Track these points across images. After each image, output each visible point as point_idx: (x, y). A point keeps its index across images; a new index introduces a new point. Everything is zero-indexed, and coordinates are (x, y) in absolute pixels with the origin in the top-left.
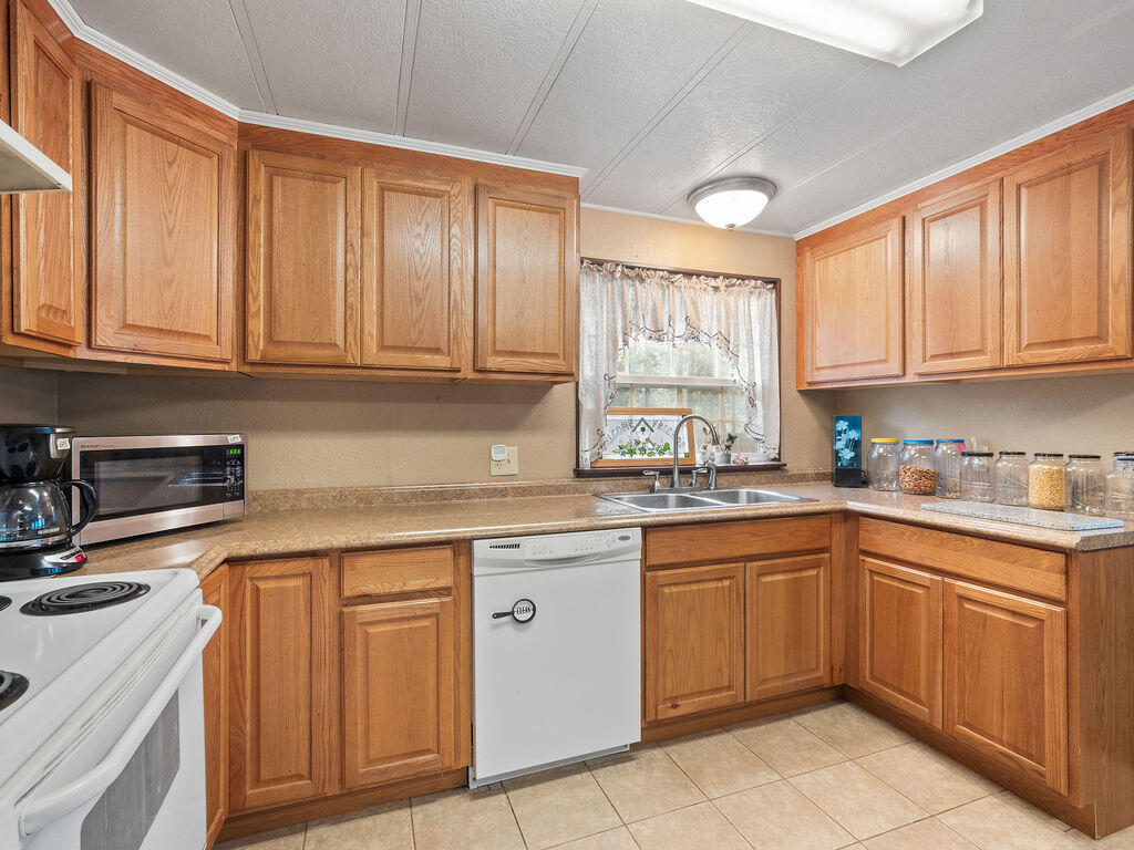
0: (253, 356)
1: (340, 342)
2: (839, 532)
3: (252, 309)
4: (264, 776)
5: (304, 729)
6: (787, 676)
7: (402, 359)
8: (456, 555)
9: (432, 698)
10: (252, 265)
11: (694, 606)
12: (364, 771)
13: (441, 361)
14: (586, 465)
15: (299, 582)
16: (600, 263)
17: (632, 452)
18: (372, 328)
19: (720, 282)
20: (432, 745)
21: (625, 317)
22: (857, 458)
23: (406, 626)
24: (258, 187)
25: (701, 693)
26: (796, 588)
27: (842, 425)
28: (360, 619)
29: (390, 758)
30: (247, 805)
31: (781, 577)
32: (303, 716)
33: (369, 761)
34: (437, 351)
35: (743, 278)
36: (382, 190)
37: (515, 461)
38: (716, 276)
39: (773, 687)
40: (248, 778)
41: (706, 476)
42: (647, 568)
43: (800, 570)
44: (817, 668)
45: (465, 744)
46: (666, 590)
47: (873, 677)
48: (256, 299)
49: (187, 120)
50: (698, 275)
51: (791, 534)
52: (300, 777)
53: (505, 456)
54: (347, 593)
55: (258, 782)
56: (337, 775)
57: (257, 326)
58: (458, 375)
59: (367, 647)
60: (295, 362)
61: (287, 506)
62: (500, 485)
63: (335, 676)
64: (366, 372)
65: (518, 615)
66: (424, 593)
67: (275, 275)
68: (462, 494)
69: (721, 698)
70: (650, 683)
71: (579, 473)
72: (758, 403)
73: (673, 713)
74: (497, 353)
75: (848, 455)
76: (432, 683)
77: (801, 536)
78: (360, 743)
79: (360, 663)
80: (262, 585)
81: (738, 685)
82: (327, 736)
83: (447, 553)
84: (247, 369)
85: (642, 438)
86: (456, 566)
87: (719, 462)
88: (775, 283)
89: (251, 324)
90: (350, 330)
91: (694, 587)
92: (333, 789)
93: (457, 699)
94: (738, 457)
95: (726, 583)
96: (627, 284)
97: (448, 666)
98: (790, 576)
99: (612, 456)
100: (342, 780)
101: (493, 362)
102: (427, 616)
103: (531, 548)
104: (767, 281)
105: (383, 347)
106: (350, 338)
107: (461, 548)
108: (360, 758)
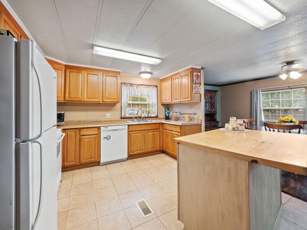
0: (66, 100)
1: (80, 98)
2: (161, 126)
3: (66, 93)
4: (68, 161)
5: (74, 154)
6: (152, 148)
7: (90, 100)
8: (98, 129)
9: (94, 150)
10: (66, 86)
11: (136, 137)
12: (83, 161)
13: (97, 100)
14: (123, 117)
15: (74, 133)
16: (125, 83)
17: (131, 114)
18: (85, 95)
19: (146, 86)
20: (94, 157)
21: (130, 92)
22: (168, 115)
23: (90, 139)
24: (68, 74)
25: (138, 151)
26: (154, 135)
27: (167, 110)
28: (83, 138)
29: (87, 159)
30: (65, 165)
31: (151, 133)
32: (74, 152)
33: (84, 159)
34: (96, 99)
35: (151, 86)
36: (87, 74)
37: (110, 116)
38: (146, 85)
39: (150, 150)
40: (65, 161)
41: (144, 118)
42: (129, 131)
43: (154, 132)
44: (157, 147)
45: (99, 157)
46: (132, 135)
47: (165, 148)
48: (67, 91)
49: (58, 66)
50: (143, 85)
51: (153, 126)
52: (73, 161)
53: (108, 115)
54: (81, 134)
55: (67, 162)
56: (79, 162)
57: (67, 95)
58: (100, 102)
59: (84, 143)
60: (73, 100)
61: (70, 123)
62: (107, 120)
63: (79, 147)
64: (84, 102)
65: (108, 138)
66: (93, 135)
67: (70, 87)
68: (100, 121)
69: (141, 152)
70: (129, 149)
71: (121, 118)
72: (154, 106)
73: (133, 153)
74: (106, 99)
75: (167, 115)
76: (94, 148)
77: (155, 127)
78: (83, 157)
79: (83, 145)
80: (68, 133)
81: (144, 149)
82: (78, 156)
83: (97, 129)
84: (65, 102)
85: (133, 112)
86: (98, 131)
87: (146, 116)
88: (157, 86)
89: (66, 95)
90: (82, 96)
91: (137, 134)
92: (78, 164)
93: (98, 151)
94: (150, 115)
95: (142, 134)
96: (130, 87)
97: (97, 145)
98: (153, 133)
99: (127, 115)
100: (80, 162)
101: (105, 100)
102: (93, 138)
103: (110, 128)
104: (155, 86)
105: (87, 98)
106: (82, 97)
107: (99, 128)
108: (83, 159)
